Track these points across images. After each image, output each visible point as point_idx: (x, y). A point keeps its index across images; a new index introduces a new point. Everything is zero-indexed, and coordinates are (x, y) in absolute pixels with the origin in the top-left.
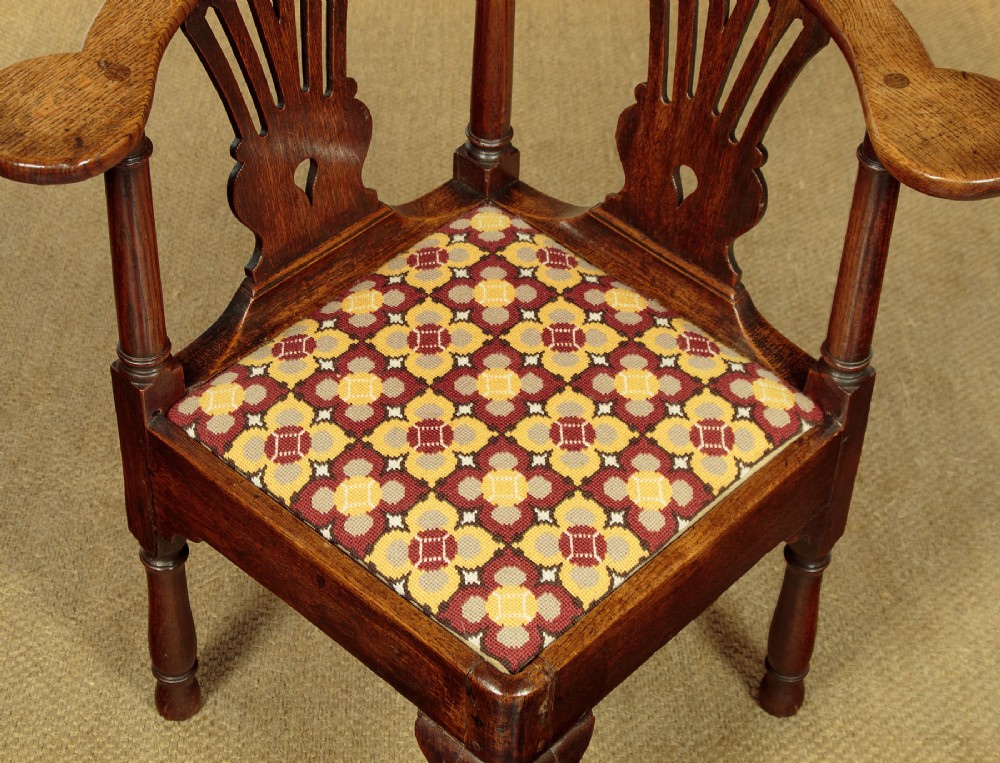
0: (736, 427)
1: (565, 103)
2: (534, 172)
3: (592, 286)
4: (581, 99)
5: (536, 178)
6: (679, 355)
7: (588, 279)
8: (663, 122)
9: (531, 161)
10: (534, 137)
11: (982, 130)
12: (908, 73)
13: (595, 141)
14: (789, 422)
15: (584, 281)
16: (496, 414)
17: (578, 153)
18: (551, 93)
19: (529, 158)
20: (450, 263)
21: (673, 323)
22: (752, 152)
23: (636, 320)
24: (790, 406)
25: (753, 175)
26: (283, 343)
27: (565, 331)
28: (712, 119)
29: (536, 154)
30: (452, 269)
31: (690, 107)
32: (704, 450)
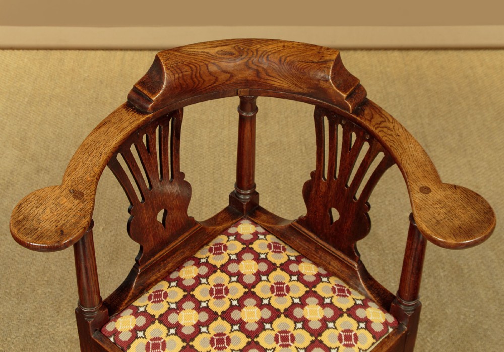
0: (359, 333)
1: (282, 121)
2: (268, 159)
3: (293, 262)
4: (289, 119)
5: (268, 162)
6: (333, 297)
7: (291, 258)
8: (323, 189)
9: (266, 153)
10: (267, 140)
11: (463, 216)
12: (430, 186)
13: (296, 141)
14: (383, 329)
15: (289, 260)
16: (250, 329)
17: (288, 149)
18: (275, 116)
19: (265, 152)
20: (228, 251)
21: (330, 280)
22: (363, 205)
23: (313, 279)
24: (383, 321)
25: (364, 216)
26: (153, 294)
27: (281, 286)
28: (345, 190)
29: (268, 149)
30: (229, 254)
31: (335, 184)
32: (344, 345)
